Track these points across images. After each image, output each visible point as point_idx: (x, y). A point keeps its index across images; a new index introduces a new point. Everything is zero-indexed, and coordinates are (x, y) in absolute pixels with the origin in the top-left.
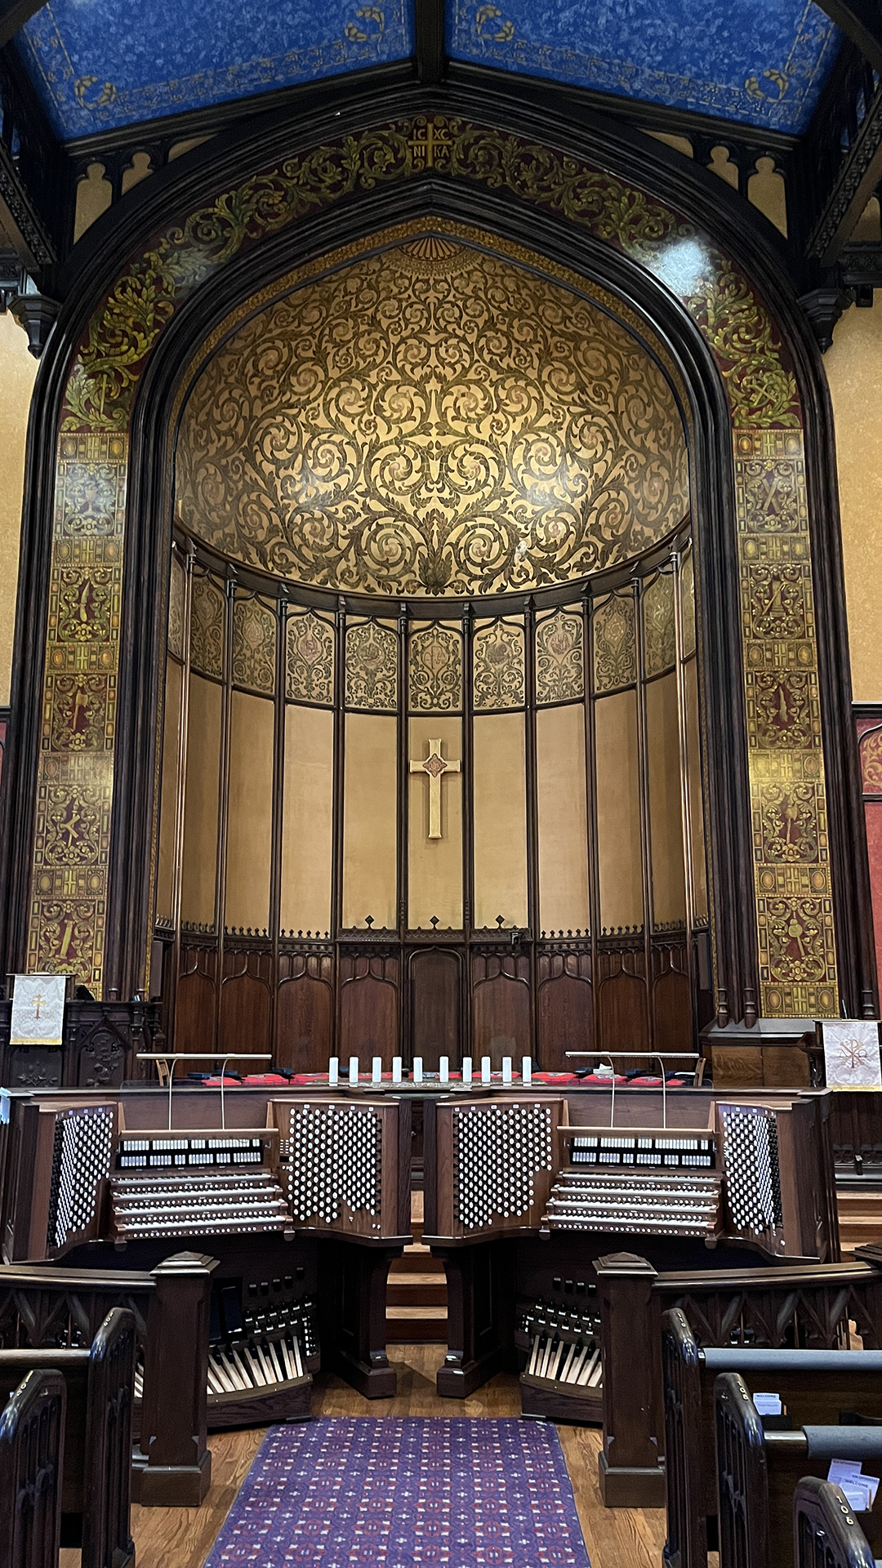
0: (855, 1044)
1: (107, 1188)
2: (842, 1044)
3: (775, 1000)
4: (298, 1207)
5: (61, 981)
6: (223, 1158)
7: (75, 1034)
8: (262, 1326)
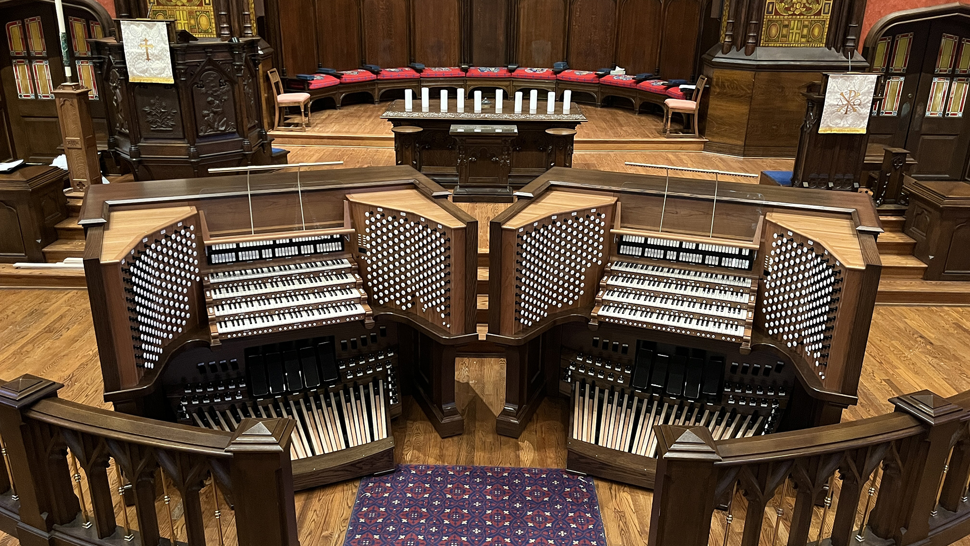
0: (853, 94)
1: (201, 288)
2: (842, 94)
3: (774, 31)
4: (377, 293)
5: (163, 27)
6: (307, 250)
7: (185, 74)
8: (354, 371)
